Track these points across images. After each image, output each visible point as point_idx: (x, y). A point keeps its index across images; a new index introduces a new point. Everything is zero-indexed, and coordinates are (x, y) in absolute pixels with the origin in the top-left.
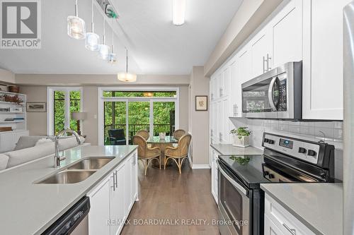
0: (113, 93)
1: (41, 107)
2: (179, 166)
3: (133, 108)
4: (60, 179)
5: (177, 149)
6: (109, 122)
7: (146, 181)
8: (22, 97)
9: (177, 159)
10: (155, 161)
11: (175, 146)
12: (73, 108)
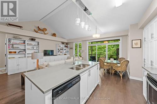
0: (92, 43)
1: (72, 48)
2: (121, 75)
3: (99, 48)
4: (74, 69)
5: (120, 66)
6: (90, 53)
7: (104, 78)
8: (68, 46)
9: (120, 72)
10: (108, 70)
11: (119, 65)
12: (80, 49)
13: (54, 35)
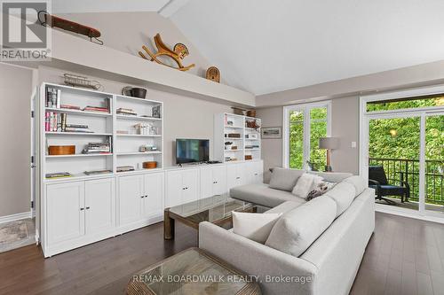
1: (277, 132)
8: (258, 122)
13: (213, 74)
